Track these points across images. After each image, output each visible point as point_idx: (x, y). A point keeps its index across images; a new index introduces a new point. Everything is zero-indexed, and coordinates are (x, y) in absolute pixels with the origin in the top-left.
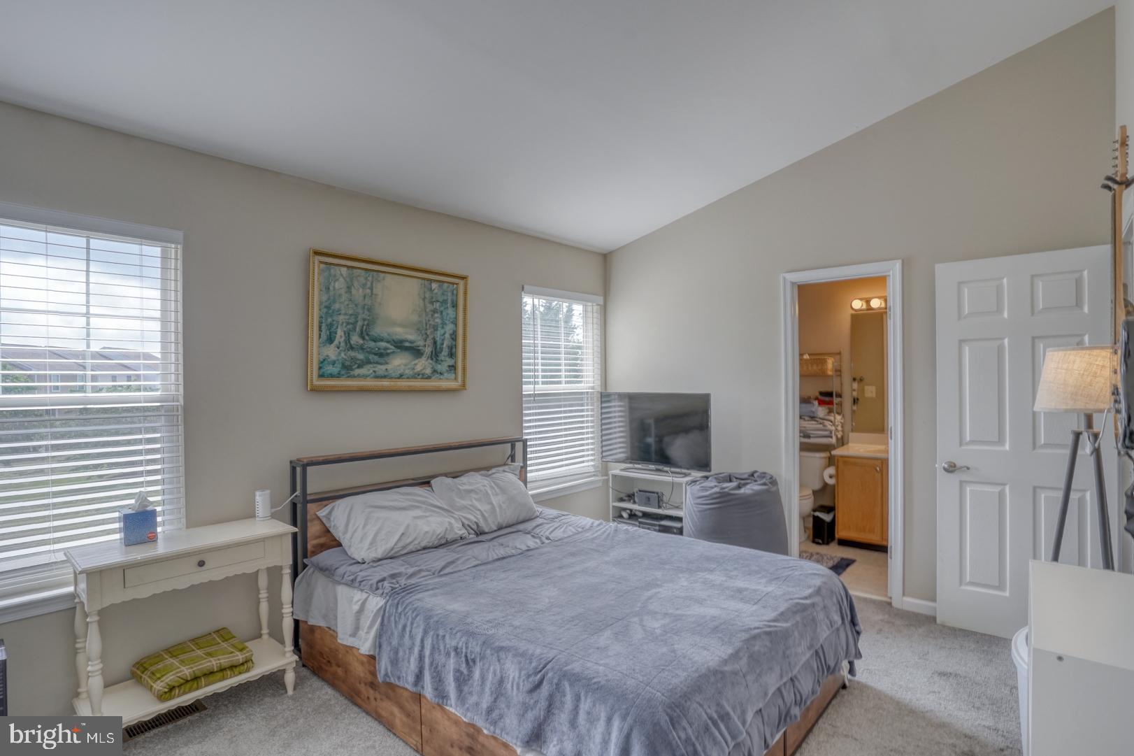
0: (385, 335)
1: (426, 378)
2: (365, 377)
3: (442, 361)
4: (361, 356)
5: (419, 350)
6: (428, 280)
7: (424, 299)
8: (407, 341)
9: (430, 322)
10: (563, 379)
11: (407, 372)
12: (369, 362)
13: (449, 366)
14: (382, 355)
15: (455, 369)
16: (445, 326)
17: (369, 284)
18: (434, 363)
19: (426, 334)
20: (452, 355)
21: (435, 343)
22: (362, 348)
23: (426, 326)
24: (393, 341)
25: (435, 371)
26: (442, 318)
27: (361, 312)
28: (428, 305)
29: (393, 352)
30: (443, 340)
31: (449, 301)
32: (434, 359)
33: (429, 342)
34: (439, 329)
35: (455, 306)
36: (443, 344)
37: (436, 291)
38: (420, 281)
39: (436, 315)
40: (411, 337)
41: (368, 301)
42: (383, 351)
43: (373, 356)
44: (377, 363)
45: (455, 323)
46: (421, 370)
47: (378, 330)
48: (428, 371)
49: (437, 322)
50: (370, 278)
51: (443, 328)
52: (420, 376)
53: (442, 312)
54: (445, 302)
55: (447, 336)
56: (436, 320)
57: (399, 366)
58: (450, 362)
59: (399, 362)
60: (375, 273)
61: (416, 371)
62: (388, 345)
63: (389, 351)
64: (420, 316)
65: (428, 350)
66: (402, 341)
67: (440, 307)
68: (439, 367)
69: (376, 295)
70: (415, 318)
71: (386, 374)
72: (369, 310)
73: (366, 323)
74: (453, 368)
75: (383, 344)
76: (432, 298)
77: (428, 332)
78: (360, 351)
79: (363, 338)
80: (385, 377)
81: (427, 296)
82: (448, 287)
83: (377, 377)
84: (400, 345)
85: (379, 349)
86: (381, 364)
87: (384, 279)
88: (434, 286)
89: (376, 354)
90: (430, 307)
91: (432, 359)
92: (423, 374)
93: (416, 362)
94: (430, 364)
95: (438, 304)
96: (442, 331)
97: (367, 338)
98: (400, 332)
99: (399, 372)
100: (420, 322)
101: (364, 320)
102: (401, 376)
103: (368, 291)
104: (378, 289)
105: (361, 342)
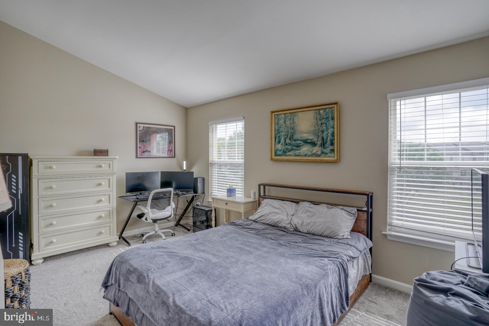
0: (299, 138)
1: (318, 156)
2: (291, 155)
3: (327, 147)
4: (290, 148)
5: (315, 143)
6: (318, 110)
7: (316, 119)
8: (309, 139)
9: (320, 129)
11: (309, 153)
12: (293, 150)
13: (331, 150)
14: (298, 146)
15: (334, 151)
16: (328, 130)
17: (292, 118)
18: (322, 149)
19: (318, 135)
20: (332, 144)
21: (323, 139)
22: (290, 144)
23: (318, 131)
24: (303, 140)
25: (323, 153)
26: (326, 126)
27: (290, 130)
28: (319, 121)
29: (303, 145)
30: (327, 137)
31: (330, 117)
32: (323, 147)
33: (320, 139)
34: (325, 132)
35: (333, 119)
36: (327, 139)
37: (323, 114)
38: (314, 111)
39: (323, 125)
40: (311, 138)
41: (292, 125)
42: (299, 145)
43: (295, 147)
44: (296, 150)
45: (333, 128)
46: (316, 152)
47: (296, 136)
48: (319, 153)
49: (324, 129)
50: (292, 116)
51: (327, 131)
52: (315, 155)
53: (326, 124)
54: (328, 118)
55: (330, 135)
56: (323, 128)
57: (305, 150)
58: (331, 148)
59: (305, 149)
60: (294, 113)
61: (313, 152)
62: (301, 142)
63: (301, 145)
64: (315, 127)
65: (319, 143)
66: (307, 140)
67: (325, 121)
68: (325, 151)
69: (295, 122)
70: (312, 129)
71: (299, 154)
72: (293, 129)
73: (291, 134)
74: (333, 151)
75: (299, 142)
76: (321, 118)
77: (319, 134)
78: (290, 145)
79: (291, 140)
80: (299, 156)
81: (318, 117)
82: (329, 110)
83: (295, 156)
84: (306, 142)
85: (297, 144)
86: (297, 150)
87: (298, 115)
88: (321, 111)
89: (296, 146)
90: (319, 122)
91: (321, 147)
92: (316, 154)
93: (313, 148)
94: (320, 149)
95: (324, 120)
96: (327, 133)
97: (292, 140)
98: (306, 136)
99: (305, 153)
100: (315, 130)
101: (291, 133)
102: (306, 155)
103: (292, 121)
104: (296, 120)
105: (290, 142)
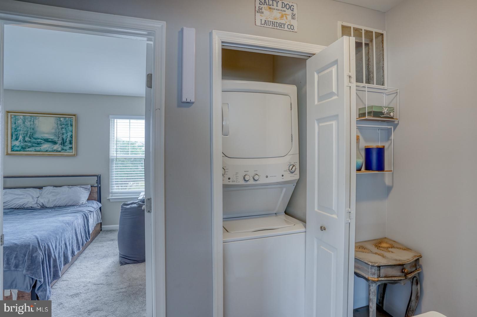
0: (40, 137)
1: (59, 152)
2: (31, 151)
3: (66, 146)
4: (29, 144)
5: (55, 142)
6: (58, 117)
7: (57, 124)
8: (50, 139)
9: (61, 132)
10: (130, 153)
11: (49, 149)
12: (33, 146)
13: (70, 147)
14: (39, 144)
15: (72, 149)
16: (67, 133)
17: (32, 120)
18: (62, 147)
19: (59, 136)
20: (71, 143)
21: (63, 139)
22: (30, 142)
23: (59, 133)
24: (44, 139)
25: (63, 149)
26: (66, 130)
27: (29, 130)
28: (59, 126)
29: (44, 143)
30: (67, 138)
31: (69, 124)
32: (63, 145)
33: (60, 139)
34: (65, 134)
35: (71, 125)
36: (67, 140)
37: (63, 121)
38: (55, 118)
39: (63, 129)
40: (52, 138)
41: (32, 126)
42: (39, 143)
43: (35, 144)
44: (36, 146)
45: (72, 132)
46: (56, 149)
47: (36, 136)
48: (60, 149)
49: (64, 132)
50: (33, 119)
51: (66, 134)
52: (56, 151)
53: (66, 128)
54: (67, 124)
55: (69, 136)
56: (63, 131)
57: (46, 147)
58: (70, 146)
59: (46, 146)
60: (35, 117)
61: (54, 149)
62: (42, 141)
63: (42, 143)
64: (56, 130)
65: (60, 142)
66: (47, 139)
67: (65, 126)
68: (65, 148)
69: (36, 124)
70: (53, 131)
71: (40, 150)
72: (33, 129)
73: (32, 133)
74: (71, 148)
75: (39, 140)
76: (61, 123)
77: (60, 136)
78: (30, 143)
79: (31, 138)
80: (39, 151)
81: (58, 123)
82: (69, 119)
83: (36, 151)
84: (47, 141)
85: (37, 142)
86: (38, 147)
87: (39, 118)
88: (62, 119)
89: (36, 144)
90: (60, 127)
91: (62, 145)
92: (57, 150)
93: (54, 146)
94: (60, 147)
95: (64, 126)
96: (66, 135)
97: (32, 138)
98: (46, 136)
99: (46, 150)
100: (56, 132)
101: (31, 132)
102: (47, 151)
103: (32, 123)
104: (36, 122)
105: (30, 140)
